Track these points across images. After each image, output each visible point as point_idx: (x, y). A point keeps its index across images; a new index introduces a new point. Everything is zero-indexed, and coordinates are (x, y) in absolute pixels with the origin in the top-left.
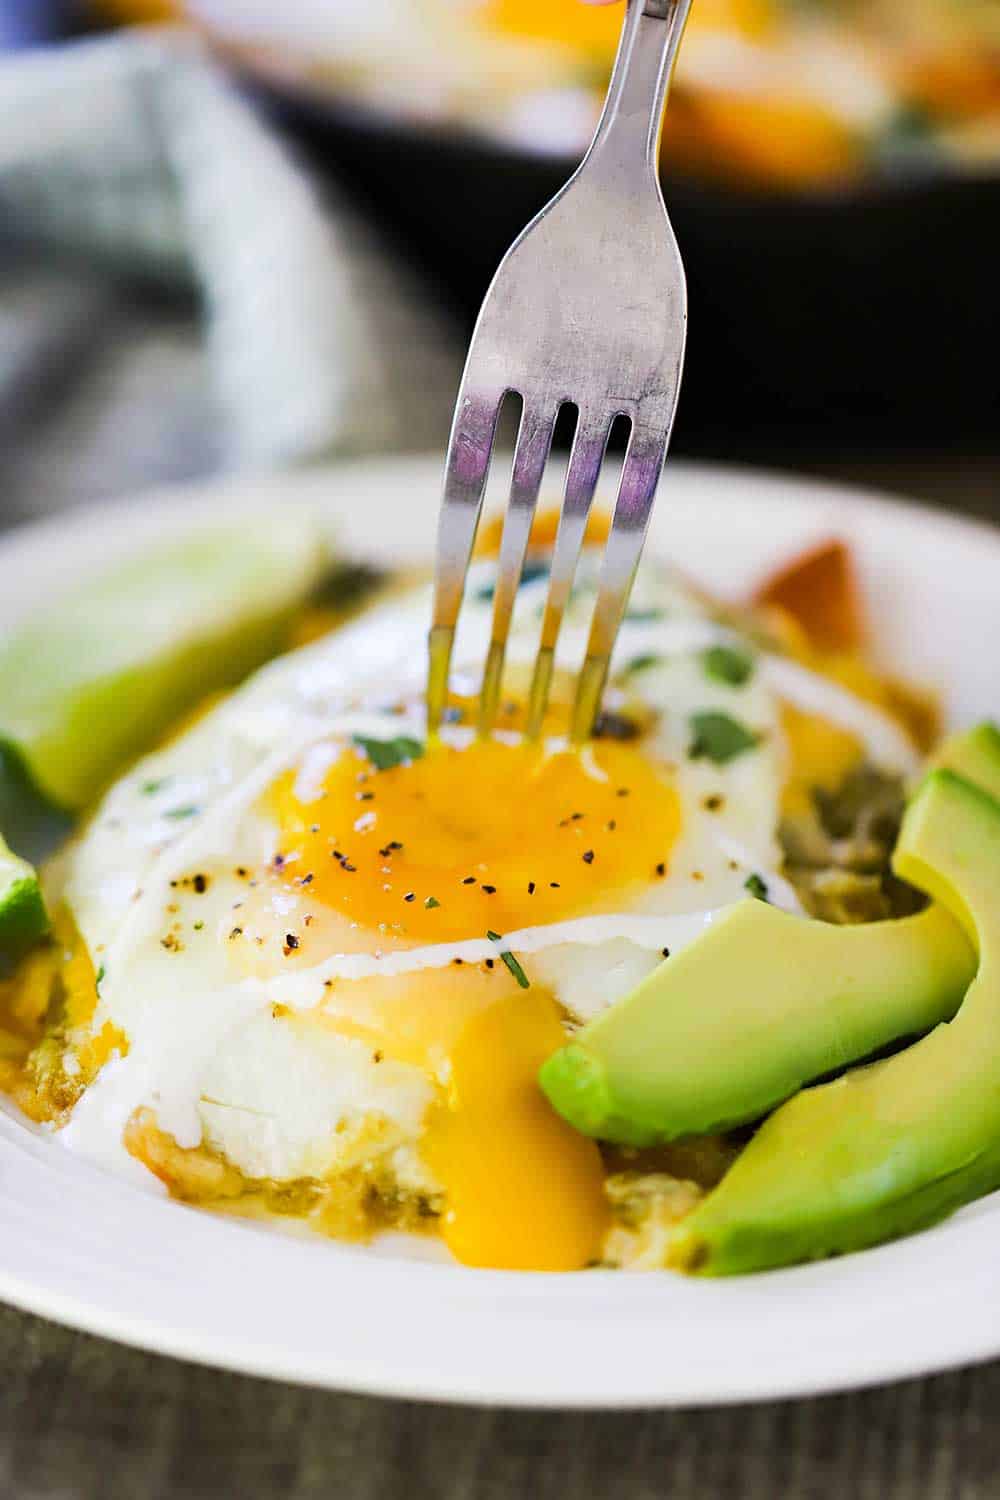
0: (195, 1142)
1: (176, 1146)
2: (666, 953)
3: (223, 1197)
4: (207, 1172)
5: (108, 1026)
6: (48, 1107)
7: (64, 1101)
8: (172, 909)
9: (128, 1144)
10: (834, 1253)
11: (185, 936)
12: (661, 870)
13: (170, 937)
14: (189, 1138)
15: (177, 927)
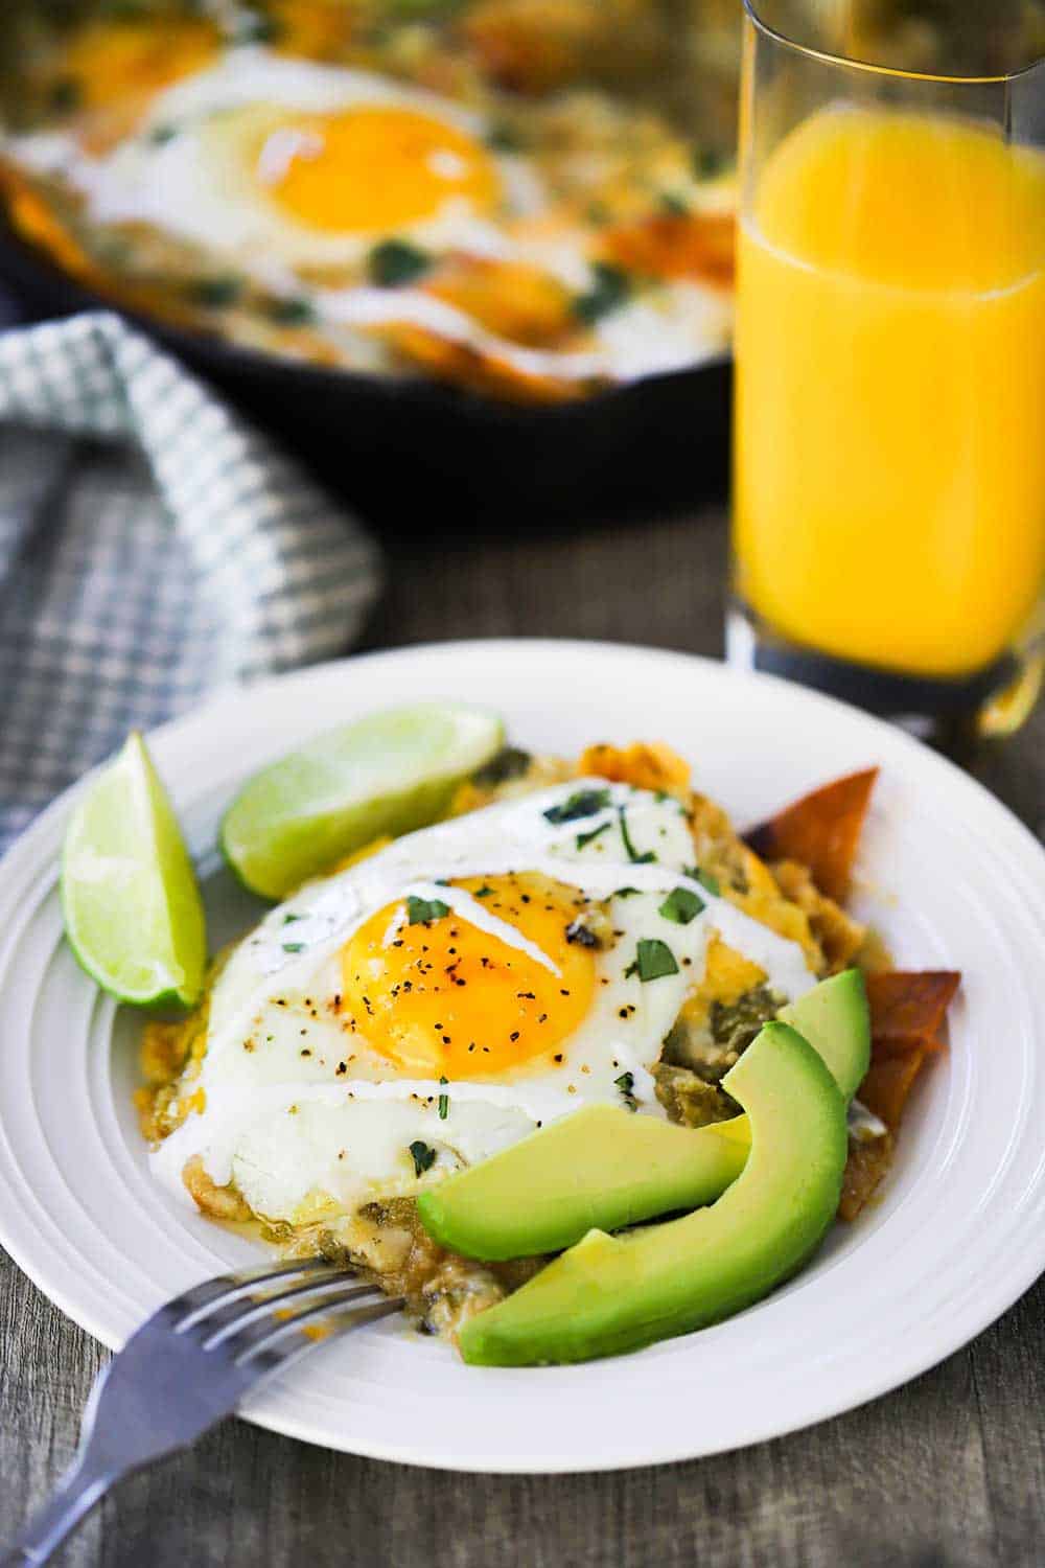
0: (225, 1183)
1: (211, 1183)
2: (539, 1124)
3: (234, 1219)
4: (226, 1204)
5: (200, 1090)
6: (155, 1134)
7: (164, 1133)
8: (258, 1021)
9: (185, 1174)
10: (553, 1363)
11: (258, 1043)
12: (559, 1058)
13: (249, 1042)
14: (221, 1181)
15: (256, 1035)
